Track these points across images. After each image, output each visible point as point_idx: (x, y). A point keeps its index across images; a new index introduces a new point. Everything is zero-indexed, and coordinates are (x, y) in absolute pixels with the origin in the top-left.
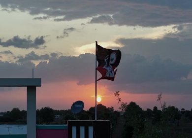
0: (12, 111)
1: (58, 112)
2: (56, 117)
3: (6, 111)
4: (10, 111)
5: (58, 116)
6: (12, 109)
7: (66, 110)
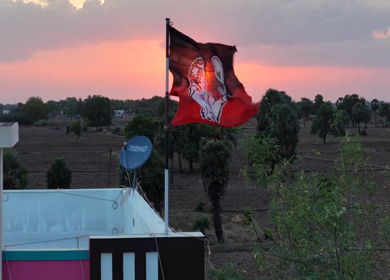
0: (28, 102)
1: (120, 104)
2: (117, 115)
3: (16, 103)
4: (24, 103)
5: (122, 112)
6: (27, 99)
7: (137, 101)
